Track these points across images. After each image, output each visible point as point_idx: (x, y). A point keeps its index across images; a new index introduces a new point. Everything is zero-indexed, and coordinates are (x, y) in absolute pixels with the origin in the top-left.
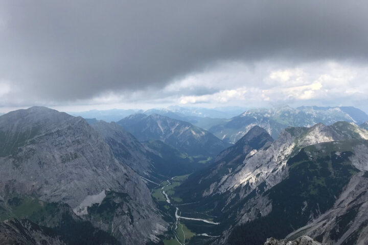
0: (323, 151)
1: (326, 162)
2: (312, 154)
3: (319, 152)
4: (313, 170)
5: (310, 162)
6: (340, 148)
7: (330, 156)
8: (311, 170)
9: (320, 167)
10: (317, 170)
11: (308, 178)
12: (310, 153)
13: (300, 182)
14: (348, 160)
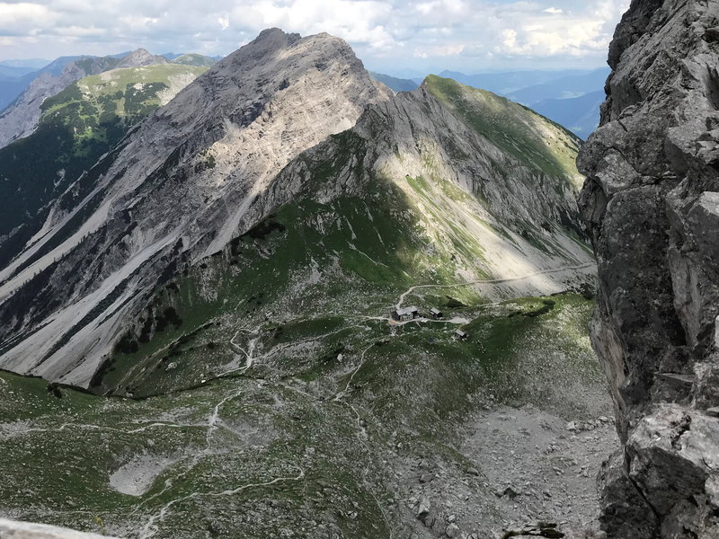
0: (113, 83)
1: (114, 101)
2: (91, 89)
3: (104, 85)
4: (87, 116)
5: (84, 104)
6: (144, 78)
7: (124, 91)
8: (83, 118)
9: (101, 111)
10: (94, 115)
11: (75, 130)
12: (87, 87)
13: (59, 138)
14: (156, 96)
